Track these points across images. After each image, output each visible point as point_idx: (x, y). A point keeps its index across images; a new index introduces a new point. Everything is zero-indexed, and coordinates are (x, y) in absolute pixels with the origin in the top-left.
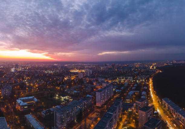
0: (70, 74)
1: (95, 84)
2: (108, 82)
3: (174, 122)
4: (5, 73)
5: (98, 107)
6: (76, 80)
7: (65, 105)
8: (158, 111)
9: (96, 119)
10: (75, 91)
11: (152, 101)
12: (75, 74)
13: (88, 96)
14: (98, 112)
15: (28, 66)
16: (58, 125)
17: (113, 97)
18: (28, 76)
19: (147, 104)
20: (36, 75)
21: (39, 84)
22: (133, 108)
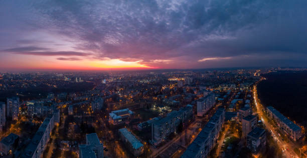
0: (168, 83)
1: (195, 93)
2: (209, 91)
3: (278, 131)
4: (95, 86)
5: (199, 117)
6: (175, 89)
7: (164, 117)
8: (262, 120)
9: (197, 130)
10: (174, 101)
11: (256, 110)
12: (174, 82)
13: (188, 105)
14: (200, 122)
15: (120, 77)
16: (155, 137)
17: (215, 105)
18: (121, 87)
19: (251, 113)
20: (130, 86)
21: (134, 95)
22: (237, 118)
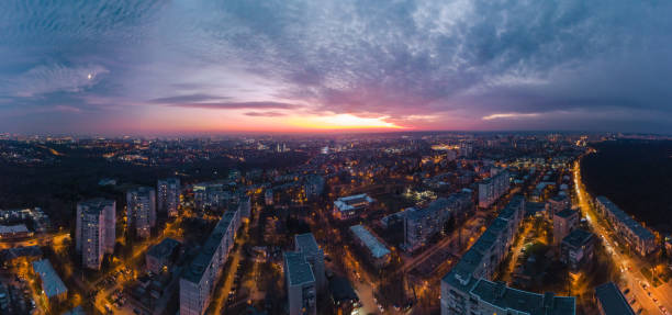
0: (434, 153)
1: (477, 170)
2: (500, 167)
3: (614, 238)
4: (309, 157)
5: (482, 209)
6: (444, 163)
7: (424, 207)
8: (588, 218)
9: (478, 229)
10: (442, 183)
11: (578, 200)
12: (440, 152)
13: (465, 190)
14: (483, 217)
15: (352, 143)
16: (410, 240)
17: (509, 191)
18: (352, 159)
19: (569, 205)
20: (369, 157)
21: (375, 172)
22: (544, 212)
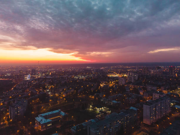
0: (107, 79)
1: (141, 93)
2: (161, 93)
5: (146, 125)
10: (114, 102)
12: (114, 79)
13: (131, 108)
14: (146, 132)
15: (50, 71)
18: (50, 84)
20: (63, 82)
21: (67, 93)
